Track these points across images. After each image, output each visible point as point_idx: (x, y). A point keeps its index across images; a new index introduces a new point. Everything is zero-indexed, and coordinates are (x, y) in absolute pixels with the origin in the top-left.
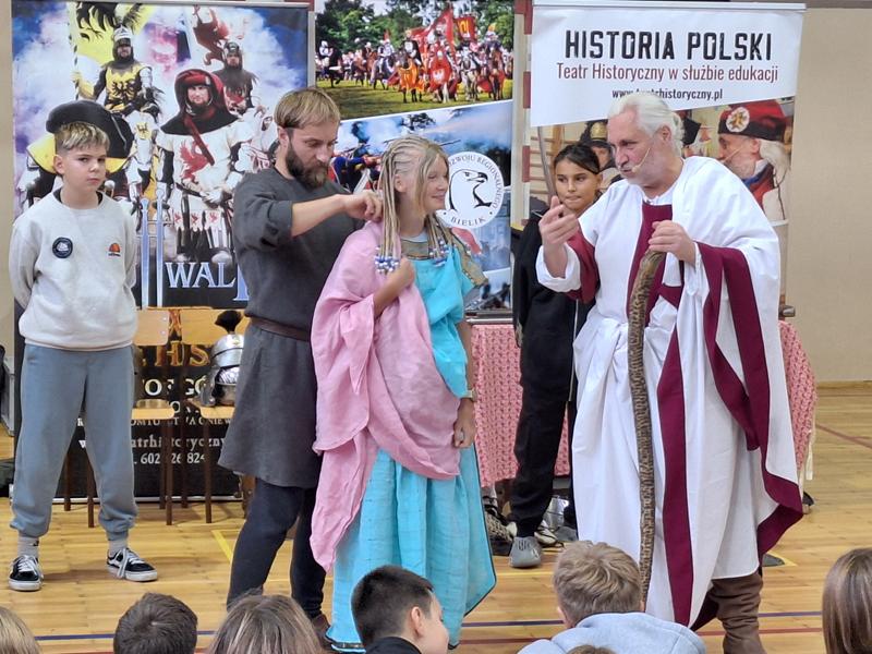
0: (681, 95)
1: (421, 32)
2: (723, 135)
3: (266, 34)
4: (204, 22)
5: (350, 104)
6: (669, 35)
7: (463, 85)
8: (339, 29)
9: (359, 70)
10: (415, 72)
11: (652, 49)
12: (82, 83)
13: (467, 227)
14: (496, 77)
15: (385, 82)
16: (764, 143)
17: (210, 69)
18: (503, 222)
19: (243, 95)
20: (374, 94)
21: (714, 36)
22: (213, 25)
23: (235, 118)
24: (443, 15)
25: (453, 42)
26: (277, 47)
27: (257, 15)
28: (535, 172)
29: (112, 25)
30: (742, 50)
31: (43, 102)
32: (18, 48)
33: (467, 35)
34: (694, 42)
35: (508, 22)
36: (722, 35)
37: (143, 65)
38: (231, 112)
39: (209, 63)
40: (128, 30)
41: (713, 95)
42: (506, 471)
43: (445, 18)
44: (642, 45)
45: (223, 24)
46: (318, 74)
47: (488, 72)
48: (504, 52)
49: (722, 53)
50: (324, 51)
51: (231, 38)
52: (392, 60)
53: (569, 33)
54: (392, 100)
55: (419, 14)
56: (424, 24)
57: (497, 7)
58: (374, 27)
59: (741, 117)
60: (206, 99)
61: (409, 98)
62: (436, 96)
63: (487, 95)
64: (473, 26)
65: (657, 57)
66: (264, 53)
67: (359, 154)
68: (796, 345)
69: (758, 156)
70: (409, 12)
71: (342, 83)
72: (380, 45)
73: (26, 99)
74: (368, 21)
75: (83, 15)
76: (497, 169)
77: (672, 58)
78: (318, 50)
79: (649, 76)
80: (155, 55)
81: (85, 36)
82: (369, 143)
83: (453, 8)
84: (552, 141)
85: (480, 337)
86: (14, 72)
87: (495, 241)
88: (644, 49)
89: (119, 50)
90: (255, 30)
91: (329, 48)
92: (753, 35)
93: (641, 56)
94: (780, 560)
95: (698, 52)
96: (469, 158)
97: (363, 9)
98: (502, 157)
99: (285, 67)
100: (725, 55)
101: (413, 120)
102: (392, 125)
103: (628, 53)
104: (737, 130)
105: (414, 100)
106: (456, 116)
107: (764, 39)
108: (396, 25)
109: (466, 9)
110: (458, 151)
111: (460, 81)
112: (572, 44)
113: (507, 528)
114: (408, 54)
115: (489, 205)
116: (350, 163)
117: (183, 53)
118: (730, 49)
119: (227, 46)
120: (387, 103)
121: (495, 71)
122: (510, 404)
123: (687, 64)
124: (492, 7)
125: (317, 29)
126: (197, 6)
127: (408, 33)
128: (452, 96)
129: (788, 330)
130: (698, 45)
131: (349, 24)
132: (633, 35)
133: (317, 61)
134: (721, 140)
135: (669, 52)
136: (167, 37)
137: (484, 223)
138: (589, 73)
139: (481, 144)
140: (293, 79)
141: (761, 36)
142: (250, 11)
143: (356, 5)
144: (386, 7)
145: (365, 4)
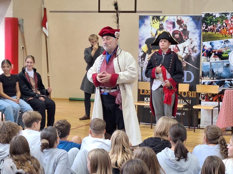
1: (227, 21)
3: (192, 22)
4: (179, 19)
5: (209, 38)
8: (208, 21)
12: (153, 33)
15: (218, 33)
17: (180, 30)
19: (187, 36)
22: (181, 20)
23: (185, 41)
26: (195, 25)
29: (159, 21)
31: (144, 37)
32: (140, 26)
37: (165, 29)
39: (179, 29)
40: (162, 22)
45: (183, 20)
46: (203, 31)
50: (204, 26)
51: (185, 23)
52: (220, 27)
54: (220, 37)
55: (227, 17)
56: (228, 19)
58: (216, 20)
60: (179, 37)
61: (224, 36)
62: (230, 36)
67: (211, 49)
70: (224, 16)
72: (217, 24)
73: (141, 37)
74: (214, 18)
75: (153, 19)
80: (168, 27)
81: (153, 23)
82: (214, 47)
86: (139, 31)
89: (160, 26)
91: (205, 25)
99: (196, 29)
101: (225, 41)
102: (220, 42)
105: (225, 37)
108: (221, 19)
114: (224, 26)
116: (209, 51)
117: (174, 26)
120: (218, 37)
126: (177, 16)
127: (224, 21)
131: (210, 19)
133: (203, 28)
136: (170, 23)
140: (198, 32)
142: (189, 17)
143: (212, 15)
144: (219, 15)
145: (214, 15)
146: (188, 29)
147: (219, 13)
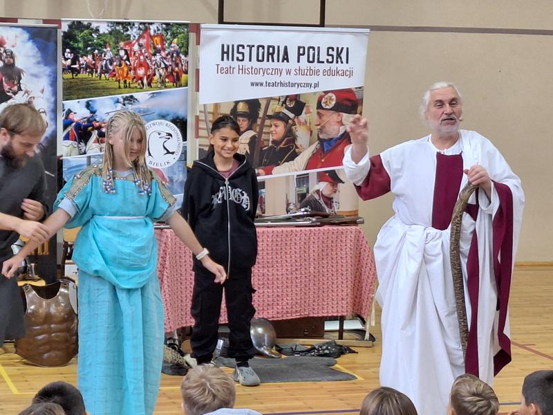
0: (293, 85)
1: (130, 44)
2: (319, 110)
3: (30, 44)
5: (83, 89)
6: (286, 48)
7: (156, 78)
8: (77, 41)
9: (90, 68)
10: (126, 69)
11: (275, 56)
13: (159, 167)
14: (177, 72)
15: (107, 75)
16: (345, 115)
18: (181, 164)
19: (16, 83)
20: (99, 83)
21: (314, 49)
23: (10, 98)
24: (143, 33)
25: (150, 51)
26: (37, 52)
27: (24, 31)
28: (203, 133)
30: (331, 57)
33: (159, 46)
34: (301, 52)
35: (184, 39)
36: (319, 48)
38: (8, 94)
41: (313, 85)
42: (184, 322)
43: (145, 35)
44: (269, 54)
45: (3, 37)
46: (64, 70)
47: (173, 70)
48: (183, 57)
49: (318, 59)
50: (68, 55)
51: (8, 46)
52: (111, 62)
53: (223, 46)
54: (111, 86)
55: (128, 33)
56: (131, 38)
57: (177, 29)
58: (99, 41)
59: (331, 99)
61: (122, 85)
62: (139, 84)
63: (172, 84)
64: (163, 41)
65: (278, 61)
66: (29, 56)
67: (90, 121)
68: (364, 242)
69: (341, 123)
70: (122, 31)
71: (80, 76)
72: (103, 52)
74: (96, 36)
76: (178, 131)
77: (288, 61)
78: (64, 55)
79: (273, 73)
82: (96, 114)
83: (150, 29)
84: (213, 113)
85: (167, 237)
87: (176, 176)
88: (270, 56)
90: (23, 42)
91: (71, 53)
92: (338, 48)
93: (268, 61)
94: (355, 377)
95: (304, 58)
96: (160, 123)
97: (92, 29)
98: (181, 124)
99: (42, 66)
100: (320, 60)
101: (124, 99)
102: (111, 102)
103: (260, 58)
104: (327, 107)
105: (126, 87)
106: (152, 97)
107: (345, 51)
108: (113, 39)
109: (159, 30)
110: (153, 120)
111: (155, 75)
112: (225, 53)
113: (184, 358)
114: (121, 58)
115: (173, 153)
116: (84, 126)
118: (324, 57)
119: (5, 51)
120: (108, 88)
121: (177, 69)
122: (186, 279)
123: (297, 65)
124: (174, 28)
125: (63, 41)
127: (122, 44)
128: (149, 84)
129: (360, 232)
130: (303, 54)
131: (83, 38)
132: (263, 47)
133: (63, 62)
134: (318, 113)
135: (286, 58)
137: (170, 165)
138: (236, 70)
139: (168, 115)
140: (47, 72)
141: (342, 49)
142: (20, 29)
143: (88, 27)
144: (107, 28)
145: (94, 26)
146: (19, 64)
147: (108, 22)
